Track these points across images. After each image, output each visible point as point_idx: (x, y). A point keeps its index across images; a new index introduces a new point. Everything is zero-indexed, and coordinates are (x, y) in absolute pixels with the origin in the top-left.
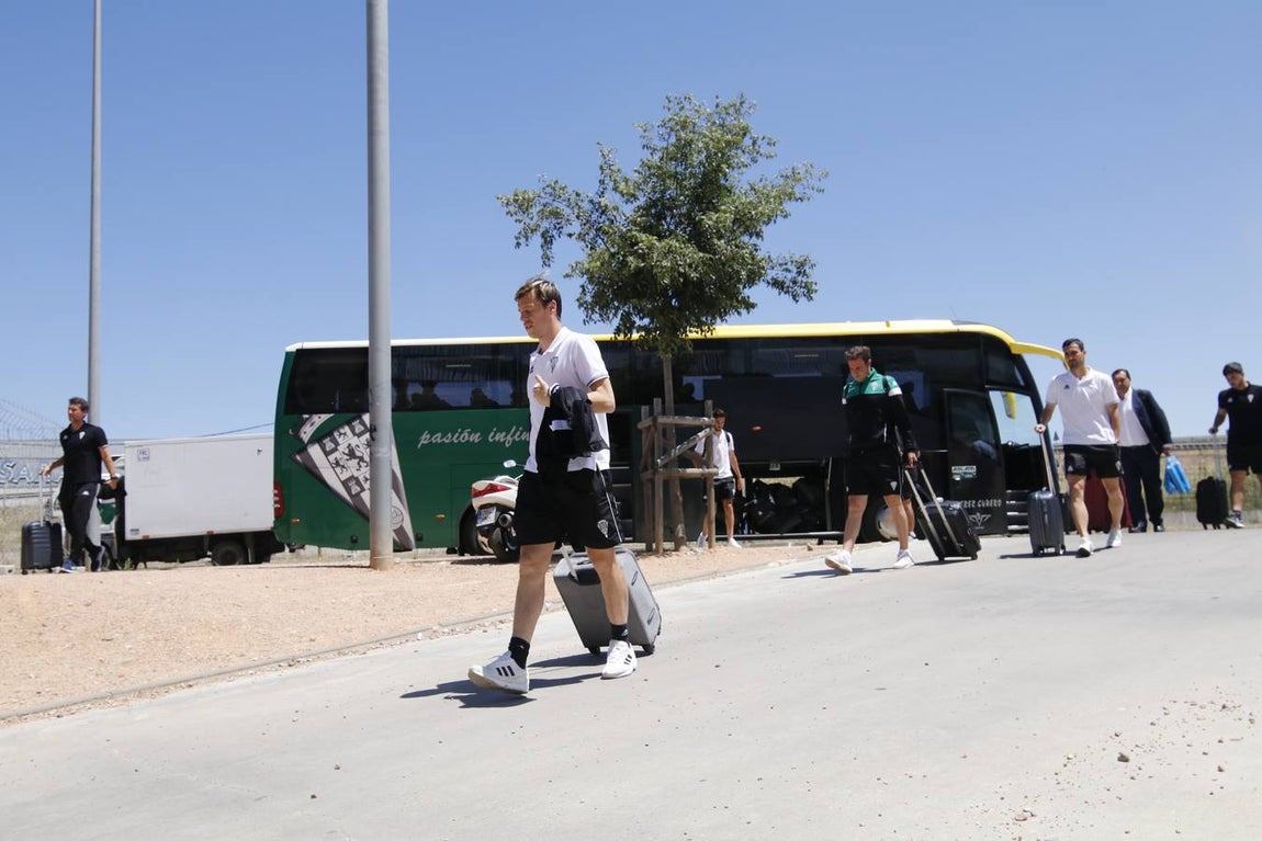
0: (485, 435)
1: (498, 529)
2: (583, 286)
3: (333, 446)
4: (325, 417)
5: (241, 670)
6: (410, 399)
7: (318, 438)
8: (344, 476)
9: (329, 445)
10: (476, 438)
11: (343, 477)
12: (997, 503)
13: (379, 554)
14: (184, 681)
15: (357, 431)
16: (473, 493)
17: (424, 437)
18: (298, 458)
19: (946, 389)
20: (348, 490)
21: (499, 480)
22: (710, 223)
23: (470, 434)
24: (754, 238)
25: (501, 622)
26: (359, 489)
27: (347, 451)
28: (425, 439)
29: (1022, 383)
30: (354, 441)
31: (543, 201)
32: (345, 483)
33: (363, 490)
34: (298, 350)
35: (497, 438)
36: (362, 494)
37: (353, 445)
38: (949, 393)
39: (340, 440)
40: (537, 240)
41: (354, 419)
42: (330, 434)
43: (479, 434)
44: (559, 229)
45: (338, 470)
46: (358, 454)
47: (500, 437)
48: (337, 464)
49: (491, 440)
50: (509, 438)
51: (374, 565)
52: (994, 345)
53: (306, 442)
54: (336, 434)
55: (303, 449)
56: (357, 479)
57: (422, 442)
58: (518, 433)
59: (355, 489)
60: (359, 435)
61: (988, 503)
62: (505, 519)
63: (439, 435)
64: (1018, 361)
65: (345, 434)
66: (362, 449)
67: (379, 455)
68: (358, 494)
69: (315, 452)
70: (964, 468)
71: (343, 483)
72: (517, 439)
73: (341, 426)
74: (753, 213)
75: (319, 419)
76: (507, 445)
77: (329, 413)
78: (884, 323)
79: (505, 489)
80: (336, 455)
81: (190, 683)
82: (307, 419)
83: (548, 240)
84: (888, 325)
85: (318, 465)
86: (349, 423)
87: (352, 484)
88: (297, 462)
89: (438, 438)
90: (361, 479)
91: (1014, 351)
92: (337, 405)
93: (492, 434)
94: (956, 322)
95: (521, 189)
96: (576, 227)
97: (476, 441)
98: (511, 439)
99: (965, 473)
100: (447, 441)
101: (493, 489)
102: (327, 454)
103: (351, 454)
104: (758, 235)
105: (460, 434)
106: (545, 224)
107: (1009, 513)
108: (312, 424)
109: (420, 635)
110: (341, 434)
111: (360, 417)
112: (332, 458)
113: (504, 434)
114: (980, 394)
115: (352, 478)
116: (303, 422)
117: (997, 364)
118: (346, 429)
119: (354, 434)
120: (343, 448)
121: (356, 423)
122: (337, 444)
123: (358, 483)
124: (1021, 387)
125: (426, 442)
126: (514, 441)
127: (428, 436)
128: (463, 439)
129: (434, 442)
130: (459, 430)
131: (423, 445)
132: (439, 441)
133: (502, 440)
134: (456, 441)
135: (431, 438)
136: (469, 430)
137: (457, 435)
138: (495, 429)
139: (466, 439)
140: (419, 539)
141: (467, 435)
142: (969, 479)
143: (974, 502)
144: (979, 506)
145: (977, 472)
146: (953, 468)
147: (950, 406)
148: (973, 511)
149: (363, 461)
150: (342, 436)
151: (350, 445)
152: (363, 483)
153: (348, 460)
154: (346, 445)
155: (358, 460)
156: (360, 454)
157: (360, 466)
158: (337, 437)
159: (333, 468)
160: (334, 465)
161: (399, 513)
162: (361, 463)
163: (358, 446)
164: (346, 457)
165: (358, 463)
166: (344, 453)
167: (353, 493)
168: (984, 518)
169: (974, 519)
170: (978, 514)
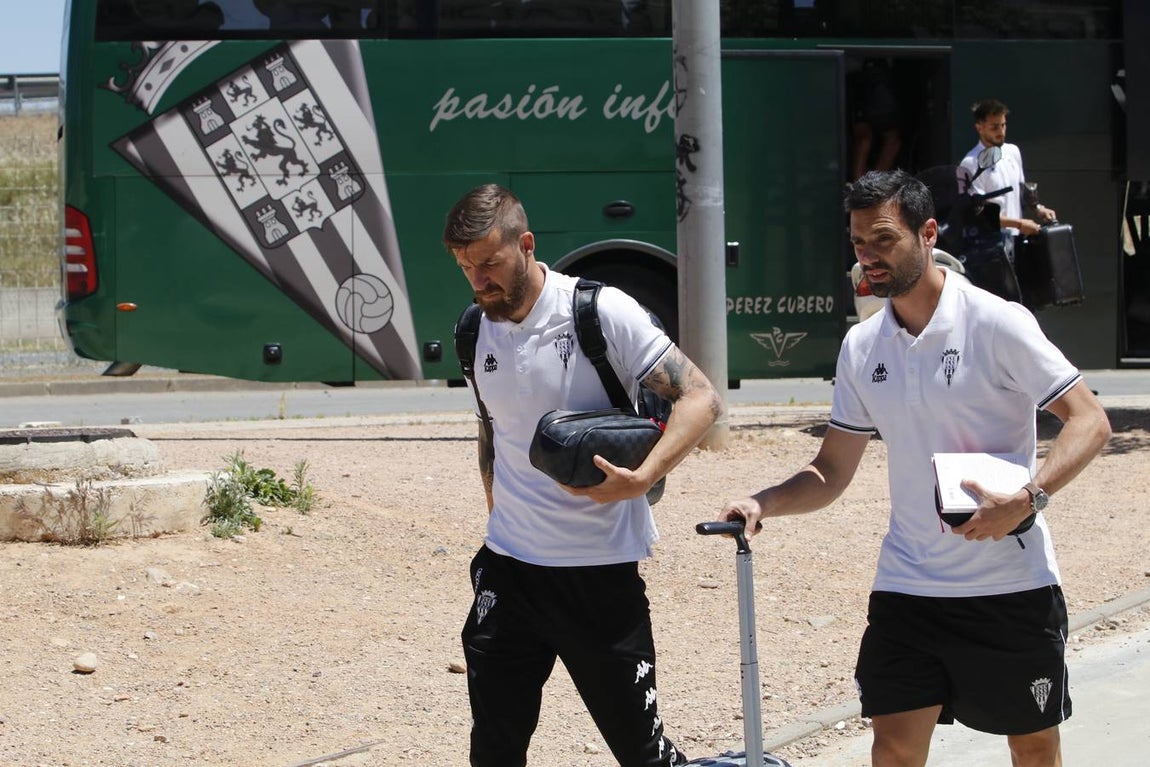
0: (593, 104)
3: (220, 121)
4: (198, 48)
7: (182, 100)
8: (249, 196)
9: (210, 120)
10: (571, 108)
11: (245, 200)
15: (278, 87)
17: (443, 103)
18: (132, 148)
20: (257, 231)
23: (557, 98)
26: (284, 231)
27: (253, 135)
28: (446, 108)
30: (272, 110)
32: (249, 215)
33: (294, 232)
35: (624, 111)
36: (292, 244)
37: (270, 122)
39: (237, 107)
41: (270, 55)
42: (211, 91)
43: (579, 100)
45: (232, 181)
46: (282, 142)
47: (631, 108)
48: (230, 166)
49: (609, 115)
50: (653, 109)
53: (151, 110)
54: (226, 92)
55: (144, 128)
56: (278, 205)
57: (441, 115)
59: (274, 230)
60: (284, 95)
63: (483, 98)
65: (248, 92)
66: (290, 130)
68: (282, 243)
69: (174, 134)
71: (243, 213)
73: (239, 70)
75: (184, 54)
76: (649, 129)
80: (228, 143)
82: (154, 52)
85: (183, 170)
86: (258, 64)
87: (267, 217)
88: (129, 159)
89: (478, 107)
90: (289, 204)
93: (612, 99)
97: (574, 115)
98: (658, 114)
100: (501, 115)
102: (204, 141)
103: (265, 143)
105: (535, 97)
108: (167, 66)
111: (284, 50)
112: (216, 150)
113: (641, 99)
115: (267, 202)
116: (144, 61)
118: (252, 80)
119: (272, 92)
120: (243, 127)
121: (275, 65)
122: (229, 117)
123: (282, 215)
125: (449, 116)
126: (665, 116)
127: (456, 101)
128: (542, 109)
129: (470, 115)
130: (532, 89)
131: (442, 122)
132: (483, 115)
133: (636, 115)
134: (523, 116)
135: (461, 106)
136: (556, 89)
137: (526, 99)
138: (618, 88)
139: (549, 110)
140: (430, 356)
141: (550, 100)
149: (295, 161)
150: (241, 98)
151: (260, 119)
152: (293, 214)
153: (255, 157)
154: (251, 119)
155: (280, 158)
156: (287, 144)
157: (286, 174)
158: (228, 99)
159: (219, 176)
160: (221, 170)
161: (383, 291)
162: (289, 166)
163: (281, 123)
164: (250, 150)
165: (283, 166)
166: (246, 139)
167: (270, 239)
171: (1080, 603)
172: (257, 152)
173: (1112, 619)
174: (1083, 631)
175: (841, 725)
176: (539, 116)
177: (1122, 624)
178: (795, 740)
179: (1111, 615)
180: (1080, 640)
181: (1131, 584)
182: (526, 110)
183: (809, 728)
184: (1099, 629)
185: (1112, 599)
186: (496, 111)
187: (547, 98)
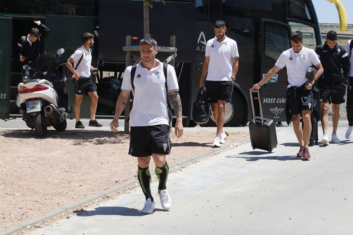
19: (262, 19)
21: (42, 81)
29: (309, 18)
38: (266, 23)
61: (283, 101)
62: (49, 109)
79: (47, 88)
101: (39, 88)
114: (284, 24)
142: (273, 83)
143: (275, 99)
144: (278, 102)
145: (278, 79)
146: (263, 75)
147: (265, 31)
148: (273, 105)
168: (280, 111)
169: (274, 111)
170: (277, 108)
171: (97, 190)
173: (108, 195)
174: (99, 199)
175: (29, 227)
177: (111, 197)
178: (15, 231)
179: (107, 194)
180: (99, 202)
181: (111, 185)
183: (19, 227)
184: (104, 198)
185: (107, 189)
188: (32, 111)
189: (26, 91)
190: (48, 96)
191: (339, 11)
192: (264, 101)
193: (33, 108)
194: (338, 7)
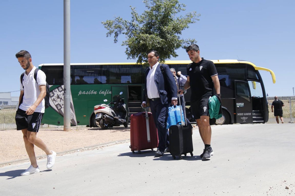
0: (98, 92)
1: (102, 120)
2: (127, 49)
3: (53, 95)
4: (50, 86)
5: (25, 160)
6: (76, 81)
8: (56, 103)
10: (95, 93)
12: (250, 114)
13: (67, 127)
14: (8, 163)
15: (60, 91)
16: (94, 109)
17: (80, 92)
19: (235, 80)
20: (57, 108)
21: (102, 105)
22: (165, 29)
23: (94, 92)
24: (179, 34)
25: (103, 147)
26: (60, 108)
27: (57, 96)
28: (80, 93)
29: (258, 79)
30: (59, 93)
31: (115, 23)
32: (56, 106)
33: (62, 108)
34: (42, 66)
35: (102, 93)
36: (62, 109)
37: (59, 95)
38: (236, 82)
39: (55, 93)
40: (113, 35)
41: (59, 87)
42: (52, 91)
43: (96, 92)
44: (120, 31)
45: (54, 102)
46: (60, 97)
47: (103, 93)
48: (54, 100)
49: (100, 94)
50: (105, 93)
51: (65, 130)
52: (250, 67)
57: (79, 94)
58: (108, 91)
59: (59, 108)
60: (61, 92)
61: (247, 114)
62: (104, 117)
63: (85, 92)
64: (257, 72)
65: (56, 91)
66: (61, 96)
67: (67, 97)
70: (240, 103)
71: (55, 105)
72: (108, 93)
73: (55, 89)
74: (179, 26)
76: (105, 95)
77: (52, 85)
78: (217, 60)
79: (104, 108)
80: (54, 97)
81: (10, 164)
83: (117, 35)
84: (218, 61)
86: (57, 88)
87: (58, 106)
89: (84, 93)
90: (61, 104)
91: (256, 69)
92: (54, 82)
93: (100, 92)
94: (238, 60)
95: (109, 20)
96: (125, 31)
97: (95, 94)
98: (106, 93)
99: (240, 105)
100: (87, 94)
101: (100, 108)
102: (51, 97)
104: (180, 33)
105: (91, 91)
106: (116, 30)
107: (253, 117)
109: (78, 150)
110: (55, 91)
111: (61, 86)
113: (104, 92)
114: (245, 82)
115: (58, 104)
117: (251, 73)
118: (57, 90)
119: (59, 91)
120: (56, 95)
121: (60, 88)
122: (54, 94)
123: (60, 106)
124: (258, 80)
125: (80, 94)
126: (107, 94)
127: (81, 92)
128: (92, 93)
129: (83, 94)
130: (90, 91)
131: (80, 95)
132: (84, 94)
133: (103, 94)
134: (89, 94)
135: (82, 93)
136: (93, 90)
137: (90, 92)
138: (101, 90)
139: (93, 93)
140: (78, 122)
141: (93, 92)
142: (241, 107)
143: (243, 114)
144: (244, 115)
145: (244, 105)
146: (237, 104)
147: (236, 85)
148: (242, 116)
149: (62, 99)
150: (55, 92)
151: (58, 94)
152: (62, 106)
153: (57, 99)
154: (57, 94)
155: (60, 99)
156: (61, 97)
157: (61, 101)
158: (54, 92)
159: (53, 101)
160: (53, 100)
161: (72, 115)
162: (61, 100)
163: (60, 95)
164: (56, 98)
165: (60, 100)
166: (56, 97)
167: (59, 109)
168: (246, 118)
169: (243, 118)
170: (244, 117)
172: (57, 98)
176: (91, 94)
182: (90, 93)
186: (86, 93)
187: (92, 92)
188: (98, 118)
189: (97, 109)
190: (105, 111)
191: (271, 75)
192: (238, 115)
193: (98, 116)
194: (271, 74)
